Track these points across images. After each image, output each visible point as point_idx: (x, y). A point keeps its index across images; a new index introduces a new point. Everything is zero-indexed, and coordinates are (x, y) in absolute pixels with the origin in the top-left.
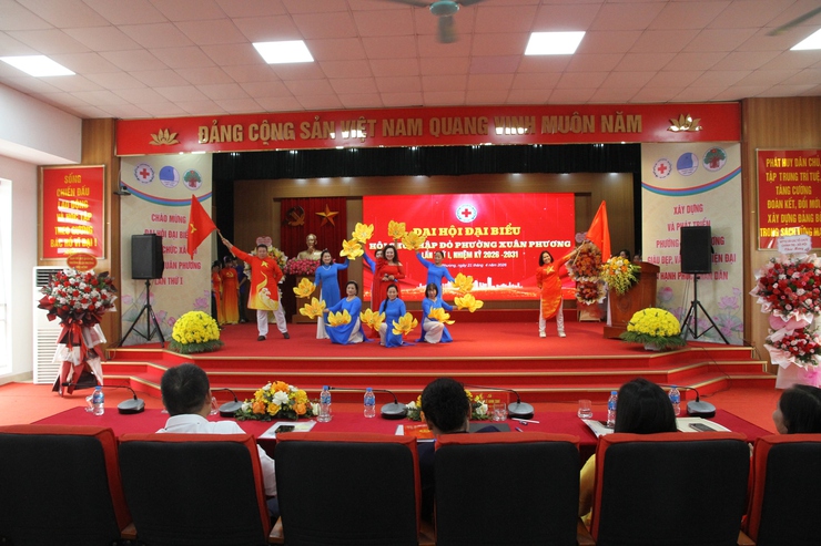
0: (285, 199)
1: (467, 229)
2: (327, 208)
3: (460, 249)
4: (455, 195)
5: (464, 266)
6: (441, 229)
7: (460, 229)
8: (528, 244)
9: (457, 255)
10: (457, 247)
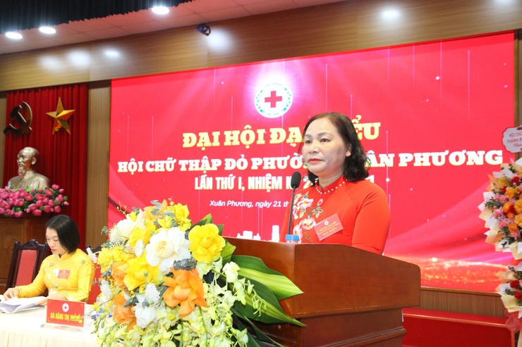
0: (15, 91)
1: (274, 131)
2: (60, 104)
3: (261, 172)
4: (253, 66)
5: (267, 204)
6: (227, 133)
7: (261, 132)
8: (397, 160)
9: (254, 183)
10: (255, 167)
